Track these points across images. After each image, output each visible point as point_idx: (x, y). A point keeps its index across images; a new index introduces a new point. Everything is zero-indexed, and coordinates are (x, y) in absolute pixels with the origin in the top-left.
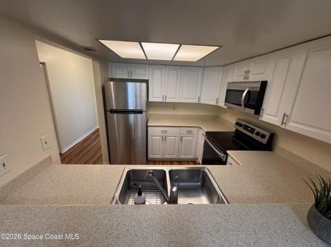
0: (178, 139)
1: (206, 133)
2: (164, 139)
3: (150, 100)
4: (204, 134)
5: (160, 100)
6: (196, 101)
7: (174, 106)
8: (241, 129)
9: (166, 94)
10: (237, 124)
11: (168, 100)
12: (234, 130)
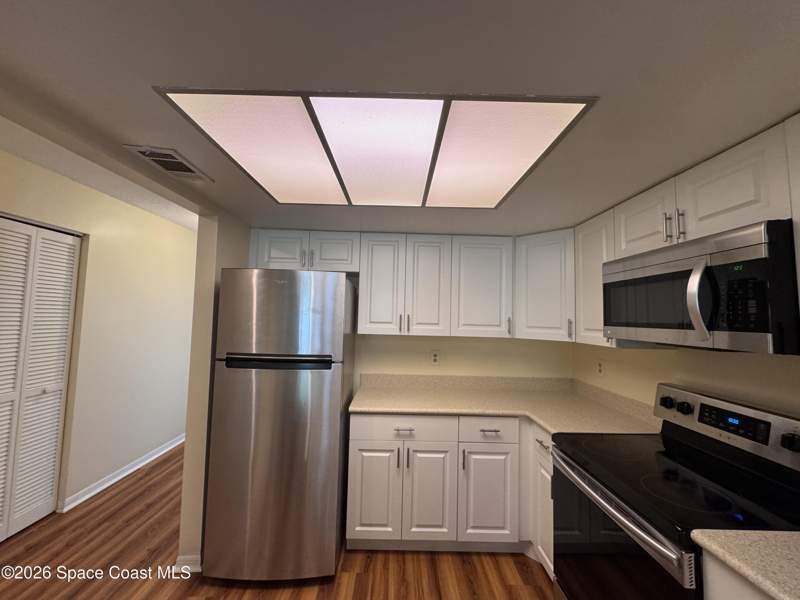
0: (452, 461)
1: (556, 437)
2: (404, 460)
3: (361, 330)
4: (550, 443)
5: (392, 330)
6: (501, 332)
7: (435, 348)
8: (692, 423)
9: (408, 312)
10: (666, 402)
11: (417, 330)
12: (656, 427)
